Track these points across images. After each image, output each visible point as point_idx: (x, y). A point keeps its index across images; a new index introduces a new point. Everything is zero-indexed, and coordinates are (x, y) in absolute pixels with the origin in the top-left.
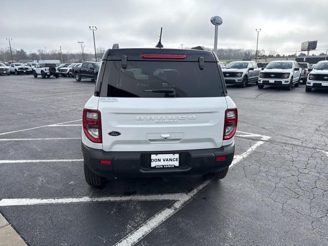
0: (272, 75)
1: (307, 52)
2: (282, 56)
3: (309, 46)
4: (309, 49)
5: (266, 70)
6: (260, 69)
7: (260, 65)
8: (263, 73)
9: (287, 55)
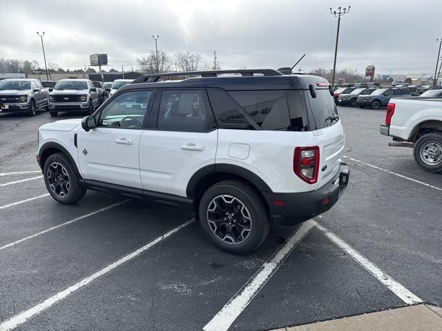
0: (66, 99)
1: (98, 67)
2: (66, 70)
3: (99, 60)
4: (100, 64)
5: (55, 92)
6: (47, 89)
7: (44, 85)
8: (53, 96)
9: (72, 69)
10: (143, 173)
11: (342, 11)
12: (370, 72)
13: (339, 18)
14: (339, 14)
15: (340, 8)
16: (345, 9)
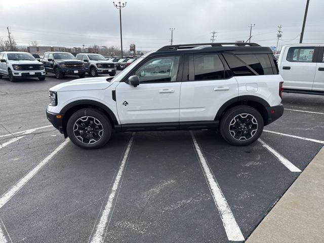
10: (181, 111)
11: (122, 5)
12: (133, 48)
13: (120, 10)
14: (120, 7)
15: (120, 3)
16: (123, 4)
